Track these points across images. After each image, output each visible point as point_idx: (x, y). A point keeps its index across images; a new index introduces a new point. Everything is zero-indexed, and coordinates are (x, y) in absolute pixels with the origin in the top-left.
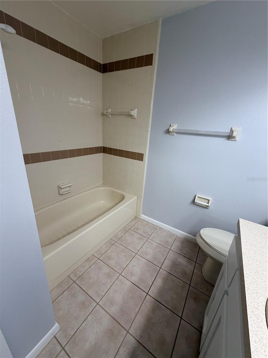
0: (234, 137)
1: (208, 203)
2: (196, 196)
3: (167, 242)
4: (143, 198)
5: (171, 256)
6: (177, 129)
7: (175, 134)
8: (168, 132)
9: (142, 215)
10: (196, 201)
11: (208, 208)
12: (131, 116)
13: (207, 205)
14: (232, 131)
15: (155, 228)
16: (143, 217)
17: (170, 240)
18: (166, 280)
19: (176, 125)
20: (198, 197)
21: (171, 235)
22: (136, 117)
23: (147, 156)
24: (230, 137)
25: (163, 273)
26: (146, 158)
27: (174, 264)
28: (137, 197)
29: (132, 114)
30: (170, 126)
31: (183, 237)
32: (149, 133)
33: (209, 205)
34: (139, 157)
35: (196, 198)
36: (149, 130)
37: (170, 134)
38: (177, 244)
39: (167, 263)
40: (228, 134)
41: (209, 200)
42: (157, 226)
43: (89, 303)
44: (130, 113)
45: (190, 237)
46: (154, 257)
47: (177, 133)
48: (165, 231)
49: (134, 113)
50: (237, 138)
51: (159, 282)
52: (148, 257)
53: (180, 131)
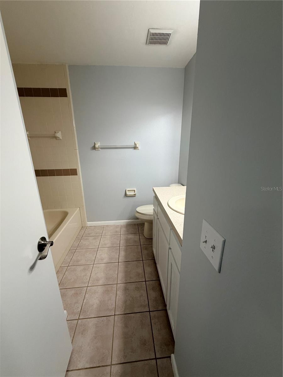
0: (138, 148)
1: (135, 192)
2: (126, 190)
3: (116, 232)
4: (85, 207)
5: (123, 237)
6: (100, 146)
7: (100, 149)
8: (94, 148)
9: (88, 223)
10: (127, 193)
11: (135, 196)
12: (56, 138)
13: (134, 193)
14: (135, 144)
15: (103, 227)
16: (89, 224)
17: (118, 229)
18: (126, 250)
19: (99, 143)
20: (128, 191)
21: (117, 227)
22: (61, 138)
23: (80, 170)
24: (135, 148)
25: (123, 248)
26: (80, 172)
27: (127, 240)
28: (79, 208)
29: (57, 136)
30: (95, 144)
31: (125, 224)
32: (78, 150)
33: (136, 192)
34: (73, 172)
35: (127, 191)
36: (77, 148)
37: (96, 149)
38: (124, 229)
39: (122, 242)
40: (134, 146)
41: (134, 190)
42: (104, 226)
43: (80, 291)
44: (56, 136)
45: (130, 221)
46: (112, 244)
47: (102, 148)
48: (111, 226)
49: (59, 135)
50: (139, 148)
51: (122, 253)
52: (108, 246)
53: (103, 147)
